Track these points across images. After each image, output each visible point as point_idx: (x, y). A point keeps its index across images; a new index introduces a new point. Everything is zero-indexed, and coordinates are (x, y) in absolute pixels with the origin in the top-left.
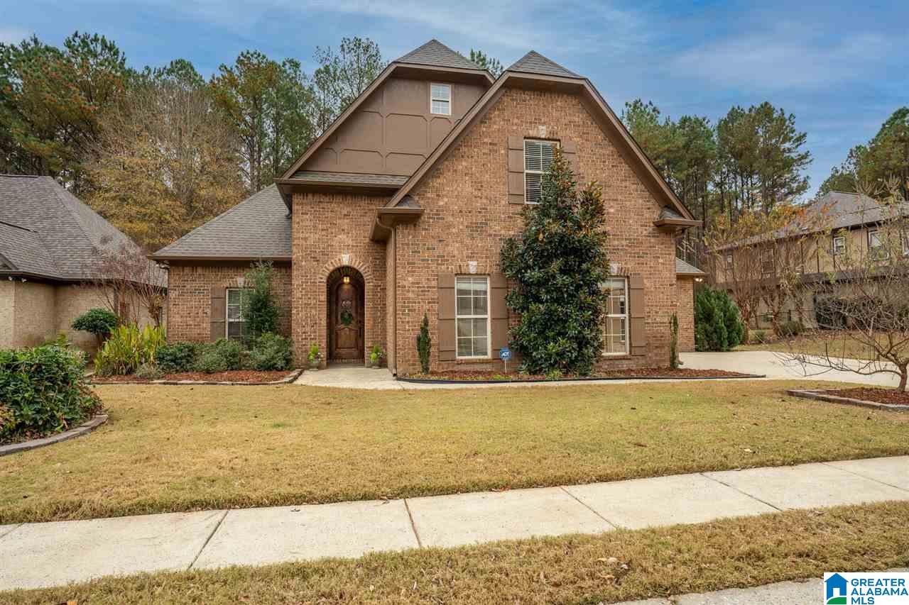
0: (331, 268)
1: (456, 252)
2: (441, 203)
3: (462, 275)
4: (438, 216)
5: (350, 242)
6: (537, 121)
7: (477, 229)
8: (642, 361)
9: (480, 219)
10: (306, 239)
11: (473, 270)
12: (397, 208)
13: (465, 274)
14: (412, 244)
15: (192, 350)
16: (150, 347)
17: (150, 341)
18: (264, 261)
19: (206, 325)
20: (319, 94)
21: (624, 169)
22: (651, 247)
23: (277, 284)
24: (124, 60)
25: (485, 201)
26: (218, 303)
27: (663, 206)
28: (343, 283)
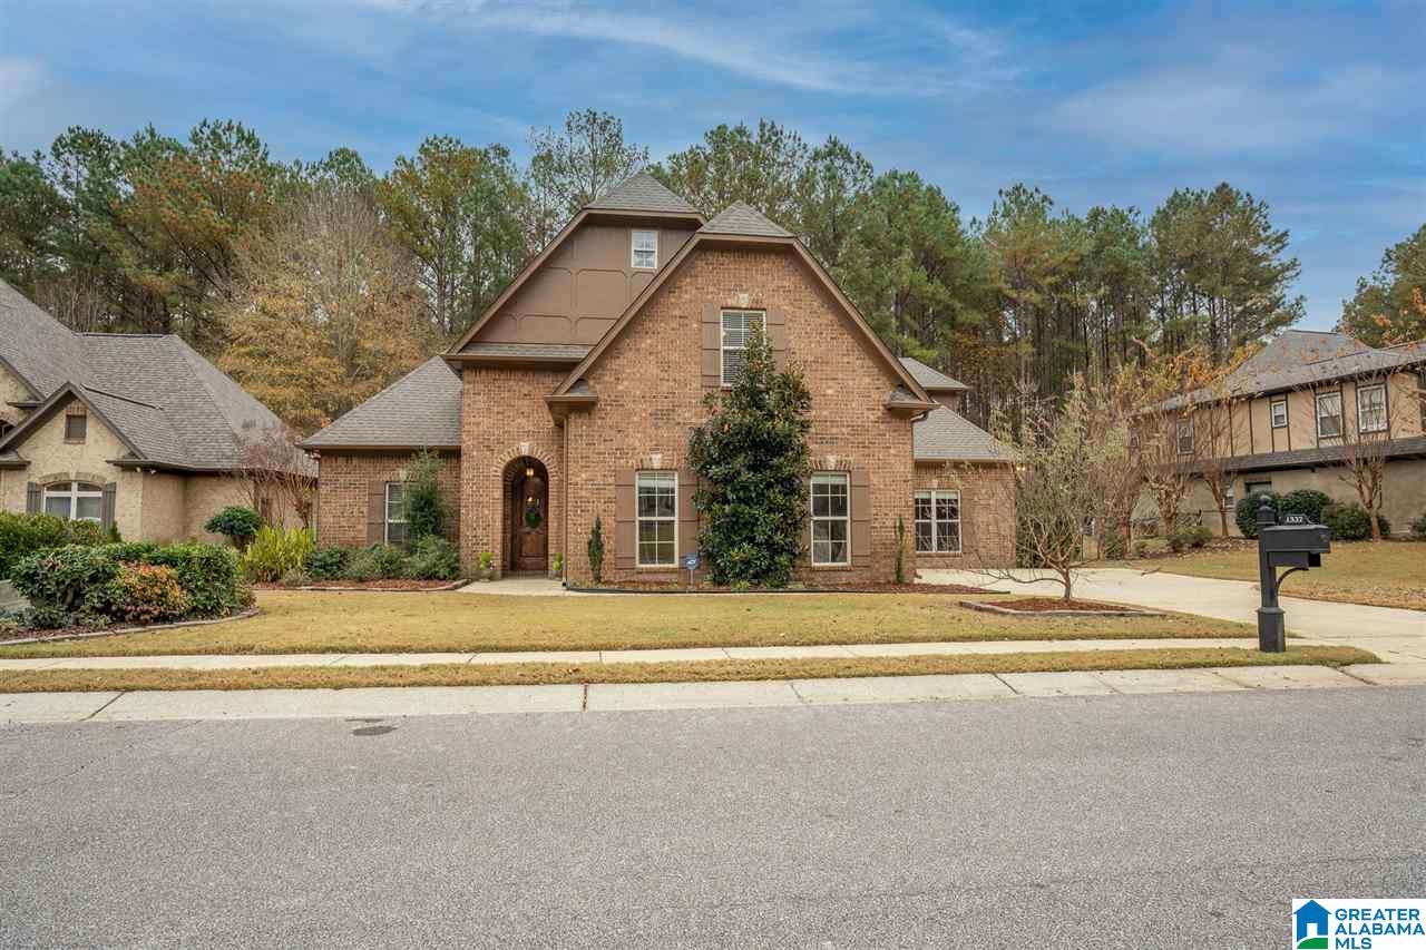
0: (508, 459)
1: (637, 444)
2: (620, 388)
3: (642, 470)
4: (617, 403)
5: (531, 428)
6: (739, 288)
7: (662, 416)
8: (866, 574)
9: (666, 405)
10: (478, 424)
11: (657, 465)
12: (567, 395)
13: (647, 469)
14: (587, 436)
15: (344, 555)
16: (297, 551)
17: (298, 545)
18: (429, 451)
19: (363, 527)
20: (535, 193)
21: (847, 341)
22: (880, 435)
23: (443, 477)
24: (266, 154)
25: (672, 384)
26: (376, 501)
27: (896, 384)
28: (526, 477)
